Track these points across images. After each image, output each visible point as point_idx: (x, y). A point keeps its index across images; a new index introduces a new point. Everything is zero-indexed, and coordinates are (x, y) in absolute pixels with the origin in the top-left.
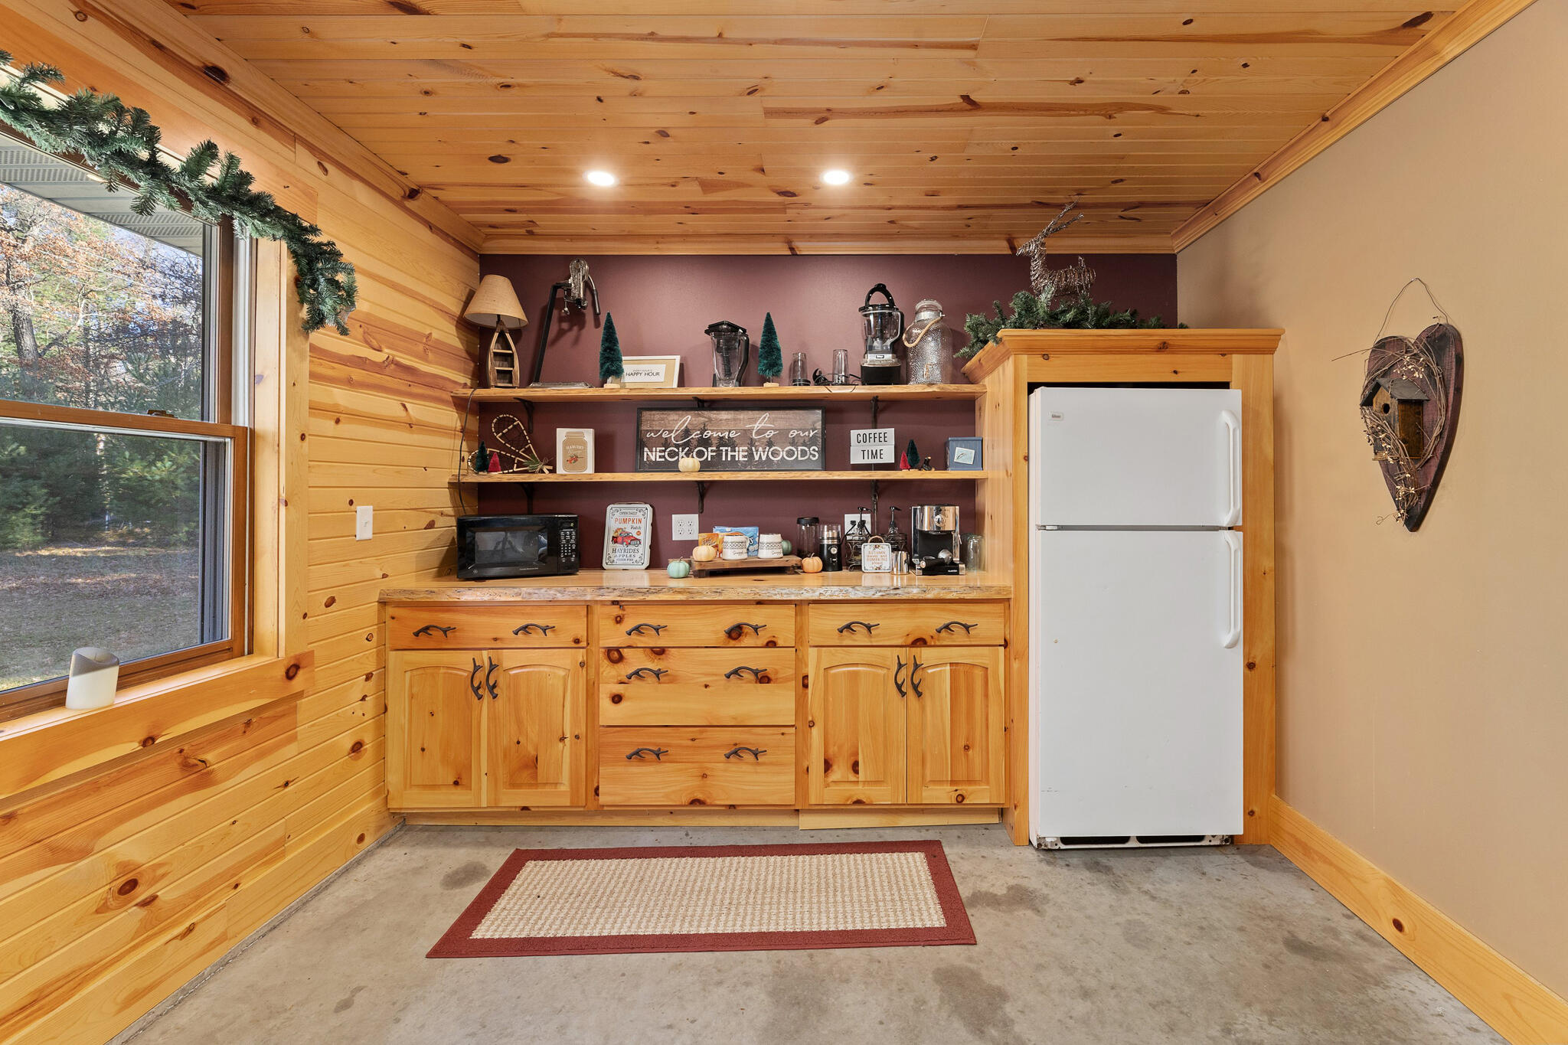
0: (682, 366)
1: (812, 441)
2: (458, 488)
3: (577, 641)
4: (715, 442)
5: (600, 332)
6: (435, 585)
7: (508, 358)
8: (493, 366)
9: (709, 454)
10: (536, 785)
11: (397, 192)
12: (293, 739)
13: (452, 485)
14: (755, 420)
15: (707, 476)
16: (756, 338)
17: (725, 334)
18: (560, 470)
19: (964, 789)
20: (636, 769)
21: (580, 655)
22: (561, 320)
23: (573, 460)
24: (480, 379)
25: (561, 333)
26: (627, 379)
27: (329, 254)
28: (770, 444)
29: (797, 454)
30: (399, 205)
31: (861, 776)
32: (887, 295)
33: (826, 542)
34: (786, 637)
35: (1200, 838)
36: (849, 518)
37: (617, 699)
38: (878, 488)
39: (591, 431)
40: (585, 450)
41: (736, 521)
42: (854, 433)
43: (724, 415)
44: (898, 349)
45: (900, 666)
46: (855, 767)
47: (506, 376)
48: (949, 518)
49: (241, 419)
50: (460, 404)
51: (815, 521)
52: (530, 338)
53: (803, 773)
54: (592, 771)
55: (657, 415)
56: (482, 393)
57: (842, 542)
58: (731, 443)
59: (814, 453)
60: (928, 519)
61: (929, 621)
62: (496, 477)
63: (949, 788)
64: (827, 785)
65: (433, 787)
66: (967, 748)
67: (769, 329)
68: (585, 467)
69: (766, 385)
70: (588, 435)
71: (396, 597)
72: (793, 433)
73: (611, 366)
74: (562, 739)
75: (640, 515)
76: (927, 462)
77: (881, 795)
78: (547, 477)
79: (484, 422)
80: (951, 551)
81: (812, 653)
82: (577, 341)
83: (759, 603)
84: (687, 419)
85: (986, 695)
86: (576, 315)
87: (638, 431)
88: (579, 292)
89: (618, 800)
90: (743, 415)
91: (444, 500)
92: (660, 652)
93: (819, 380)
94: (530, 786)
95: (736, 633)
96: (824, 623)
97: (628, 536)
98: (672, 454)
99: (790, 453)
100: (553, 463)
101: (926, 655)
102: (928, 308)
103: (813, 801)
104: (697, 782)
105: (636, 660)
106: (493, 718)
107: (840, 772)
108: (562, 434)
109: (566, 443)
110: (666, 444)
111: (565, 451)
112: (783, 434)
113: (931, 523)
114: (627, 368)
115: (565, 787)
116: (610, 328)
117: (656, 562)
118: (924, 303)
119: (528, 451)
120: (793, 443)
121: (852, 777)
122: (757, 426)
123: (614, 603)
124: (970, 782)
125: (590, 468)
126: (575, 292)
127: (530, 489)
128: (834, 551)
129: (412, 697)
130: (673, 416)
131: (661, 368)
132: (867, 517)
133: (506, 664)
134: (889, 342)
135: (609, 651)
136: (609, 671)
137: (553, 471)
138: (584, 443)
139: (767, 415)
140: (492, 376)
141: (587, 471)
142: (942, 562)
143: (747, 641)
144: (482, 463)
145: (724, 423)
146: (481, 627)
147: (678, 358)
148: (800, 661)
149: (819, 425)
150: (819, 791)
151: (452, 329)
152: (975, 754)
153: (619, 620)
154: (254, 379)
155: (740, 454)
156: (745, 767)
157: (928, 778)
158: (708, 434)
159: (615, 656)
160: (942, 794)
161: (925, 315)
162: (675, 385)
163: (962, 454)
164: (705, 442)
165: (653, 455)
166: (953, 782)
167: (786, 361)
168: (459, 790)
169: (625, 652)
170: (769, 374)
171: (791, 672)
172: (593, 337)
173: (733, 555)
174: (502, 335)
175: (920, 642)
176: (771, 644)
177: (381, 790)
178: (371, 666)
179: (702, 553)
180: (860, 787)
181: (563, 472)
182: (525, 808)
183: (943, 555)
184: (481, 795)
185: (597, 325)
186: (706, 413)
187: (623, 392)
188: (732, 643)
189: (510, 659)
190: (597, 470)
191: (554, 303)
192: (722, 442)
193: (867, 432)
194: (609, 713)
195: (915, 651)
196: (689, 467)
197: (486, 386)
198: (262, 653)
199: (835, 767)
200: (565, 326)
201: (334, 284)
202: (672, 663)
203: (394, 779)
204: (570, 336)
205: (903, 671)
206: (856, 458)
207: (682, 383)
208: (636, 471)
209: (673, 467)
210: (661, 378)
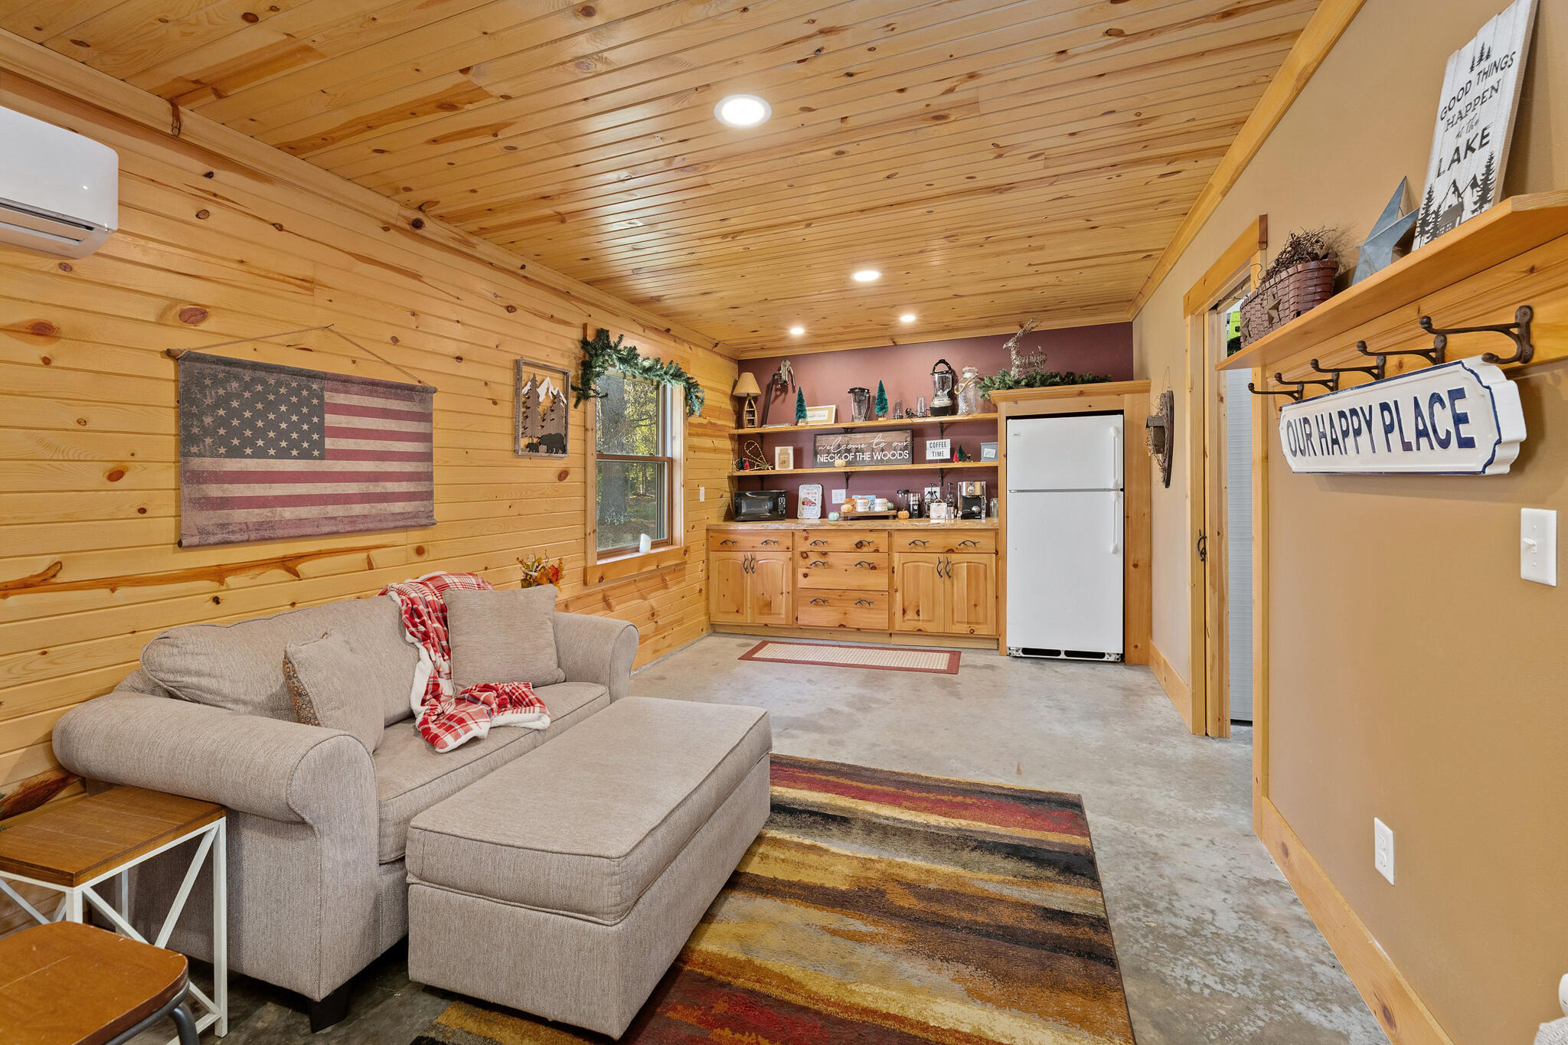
0: (837, 410)
1: (906, 448)
2: (731, 478)
3: (788, 548)
4: (853, 450)
5: (796, 396)
6: (723, 523)
7: (752, 413)
8: (746, 417)
9: (850, 457)
10: (771, 614)
11: (710, 346)
12: (684, 580)
13: (729, 477)
14: (875, 438)
15: (848, 469)
16: (874, 393)
17: (858, 393)
18: (777, 468)
19: (974, 627)
20: (814, 609)
21: (789, 555)
22: (776, 390)
23: (784, 463)
24: (739, 424)
25: (777, 397)
26: (808, 419)
27: (696, 385)
28: (882, 450)
29: (897, 455)
30: (711, 351)
31: (921, 617)
32: (947, 364)
33: (911, 503)
34: (884, 548)
35: (1102, 655)
36: (927, 490)
37: (805, 576)
38: (943, 473)
39: (792, 447)
40: (789, 458)
41: (864, 492)
42: (928, 442)
43: (858, 436)
44: (952, 396)
45: (940, 562)
46: (918, 613)
47: (752, 422)
48: (977, 488)
49: (669, 455)
50: (732, 437)
51: (907, 492)
52: (762, 401)
53: (891, 616)
54: (794, 609)
55: (824, 437)
56: (741, 431)
57: (921, 504)
58: (862, 451)
59: (906, 454)
60: (966, 489)
61: (955, 540)
62: (748, 472)
63: (966, 625)
64: (904, 621)
65: (728, 613)
66: (975, 605)
67: (881, 390)
68: (789, 466)
69: (880, 419)
70: (790, 450)
71: (713, 528)
72: (895, 444)
73: (801, 412)
74: (782, 593)
75: (816, 490)
76: (969, 458)
77: (930, 628)
78: (771, 472)
79: (740, 444)
80: (980, 507)
81: (896, 556)
82: (784, 401)
83: (871, 531)
84: (839, 439)
85: (986, 579)
86: (784, 388)
87: (815, 446)
88: (785, 377)
89: (806, 623)
90: (868, 435)
91: (725, 485)
92: (825, 554)
93: (910, 415)
94: (768, 614)
95: (860, 545)
96: (901, 541)
97: (810, 501)
98: (832, 458)
99: (893, 455)
100: (773, 465)
101: (954, 557)
102: (969, 371)
103: (897, 628)
104: (842, 616)
105: (813, 558)
106: (752, 583)
107: (911, 615)
108: (778, 450)
109: (780, 455)
110: (829, 452)
111: (779, 458)
112: (889, 444)
113: (967, 491)
114: (808, 413)
115: (783, 616)
116: (800, 394)
117: (824, 515)
118: (967, 368)
119: (762, 459)
120: (895, 449)
121: (916, 618)
122: (876, 441)
123: (804, 530)
124: (977, 623)
125: (791, 467)
126: (783, 377)
127: (762, 477)
128: (916, 507)
129: (719, 572)
130: (832, 437)
131: (826, 413)
132: (937, 489)
133: (758, 559)
134: (946, 392)
135: (802, 553)
136: (801, 562)
137: (774, 469)
138: (789, 454)
139: (881, 434)
140: (745, 422)
141: (790, 468)
142: (973, 513)
143: (865, 549)
144: (741, 466)
145: (858, 441)
146: (747, 542)
147: (834, 407)
148: (890, 559)
149: (909, 439)
150: (899, 624)
151: (728, 401)
152: (980, 609)
153: (806, 539)
154: (672, 438)
155: (867, 456)
156: (864, 610)
157: (956, 620)
158: (849, 447)
159: (805, 555)
160: (963, 629)
161: (967, 375)
162: (833, 422)
163: (988, 452)
164: (848, 451)
165: (822, 459)
166: (968, 623)
167: (890, 405)
168: (738, 614)
169: (809, 553)
170: (881, 414)
171: (886, 564)
172: (792, 398)
173: (861, 509)
174: (750, 402)
175: (951, 551)
176: (877, 551)
177: (708, 613)
178: (704, 558)
179: (845, 508)
180: (921, 623)
181: (779, 469)
182: (766, 625)
183: (974, 509)
184: (748, 617)
185: (794, 391)
186: (849, 435)
187: (807, 428)
188: (858, 550)
189: (759, 556)
190: (795, 468)
191: (774, 381)
192: (857, 450)
193: (935, 441)
194: (802, 582)
195: (947, 555)
196: (840, 464)
197: (743, 428)
198: (676, 545)
199: (908, 612)
200: (778, 393)
201: (697, 397)
202: (832, 559)
203: (713, 608)
204: (781, 398)
205: (942, 564)
206: (929, 456)
207: (836, 421)
208: (813, 467)
209: (832, 465)
210: (826, 418)
